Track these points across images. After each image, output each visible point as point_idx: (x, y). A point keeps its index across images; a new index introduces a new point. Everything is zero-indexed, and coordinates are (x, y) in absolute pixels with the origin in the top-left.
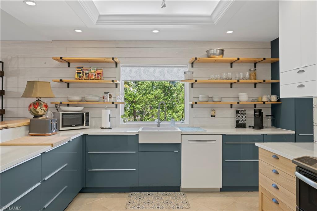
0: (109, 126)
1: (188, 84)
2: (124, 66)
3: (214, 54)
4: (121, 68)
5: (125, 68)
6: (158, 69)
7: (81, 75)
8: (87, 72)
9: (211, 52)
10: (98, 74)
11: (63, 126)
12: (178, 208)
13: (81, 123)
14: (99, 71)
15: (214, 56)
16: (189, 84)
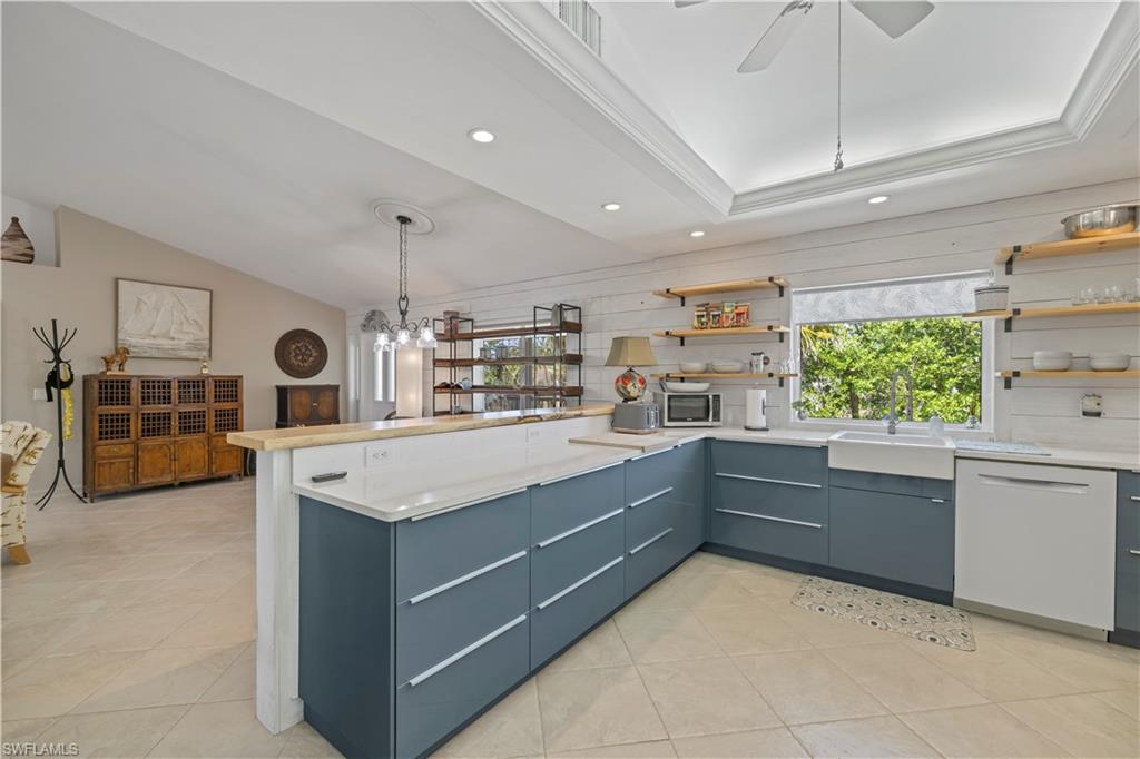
0: (764, 425)
1: (993, 322)
2: (801, 292)
3: (1093, 226)
4: (794, 298)
5: (803, 296)
6: (894, 291)
7: (704, 319)
8: (716, 313)
9: (1082, 221)
10: (739, 314)
11: (670, 419)
12: (933, 640)
13: (702, 416)
14: (741, 310)
15: (1092, 233)
16: (997, 321)
